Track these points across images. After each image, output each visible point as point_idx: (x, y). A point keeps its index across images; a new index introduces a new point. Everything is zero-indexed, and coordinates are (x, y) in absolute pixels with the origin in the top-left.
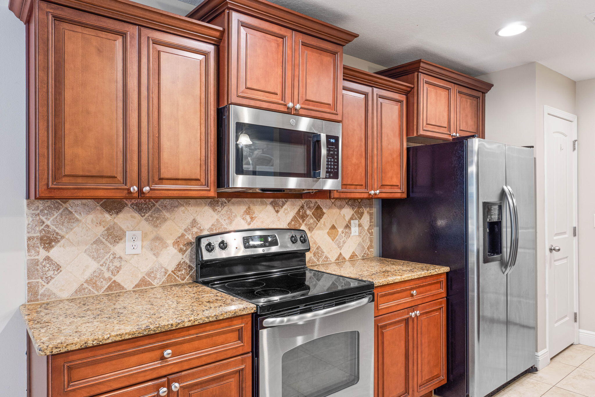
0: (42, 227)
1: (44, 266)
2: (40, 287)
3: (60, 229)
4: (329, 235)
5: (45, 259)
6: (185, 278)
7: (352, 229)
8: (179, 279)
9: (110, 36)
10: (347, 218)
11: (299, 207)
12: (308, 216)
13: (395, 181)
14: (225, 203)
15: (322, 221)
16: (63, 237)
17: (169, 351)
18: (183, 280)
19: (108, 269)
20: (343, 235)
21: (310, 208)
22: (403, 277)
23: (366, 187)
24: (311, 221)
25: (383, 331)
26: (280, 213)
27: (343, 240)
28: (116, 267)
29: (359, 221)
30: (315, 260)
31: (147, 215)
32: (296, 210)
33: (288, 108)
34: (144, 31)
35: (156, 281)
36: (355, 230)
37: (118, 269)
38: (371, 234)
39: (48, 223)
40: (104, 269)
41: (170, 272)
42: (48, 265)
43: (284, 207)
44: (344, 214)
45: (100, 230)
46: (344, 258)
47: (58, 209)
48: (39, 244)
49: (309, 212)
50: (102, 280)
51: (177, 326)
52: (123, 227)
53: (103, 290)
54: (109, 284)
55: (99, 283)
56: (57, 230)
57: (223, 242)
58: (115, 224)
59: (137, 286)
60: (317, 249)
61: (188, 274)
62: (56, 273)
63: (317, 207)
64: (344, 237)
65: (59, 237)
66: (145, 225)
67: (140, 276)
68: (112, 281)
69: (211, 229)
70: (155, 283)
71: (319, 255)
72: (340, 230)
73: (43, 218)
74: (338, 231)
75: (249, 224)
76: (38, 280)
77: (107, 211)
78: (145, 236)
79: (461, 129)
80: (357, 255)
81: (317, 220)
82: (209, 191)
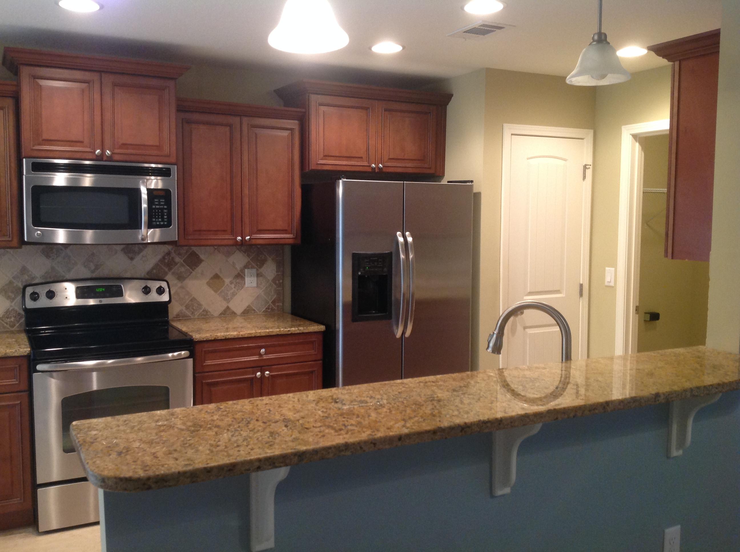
4: (209, 286)
6: (15, 325)
7: (246, 278)
8: (8, 326)
10: (239, 266)
11: (163, 254)
12: (176, 264)
14: (61, 250)
15: (199, 269)
18: (12, 327)
20: (233, 286)
21: (179, 254)
23: (231, 233)
24: (183, 269)
25: (212, 389)
26: (135, 260)
27: (232, 291)
29: (257, 270)
30: (188, 313)
32: (159, 257)
36: (251, 281)
38: (279, 285)
43: (142, 254)
44: (233, 263)
46: (234, 313)
49: (177, 259)
57: (50, 292)
60: (191, 300)
61: (17, 322)
63: (191, 255)
64: (234, 289)
69: (44, 277)
71: (194, 308)
72: (227, 281)
74: (224, 282)
75: (93, 272)
79: (390, 157)
80: (254, 310)
81: (191, 268)
82: (11, 241)
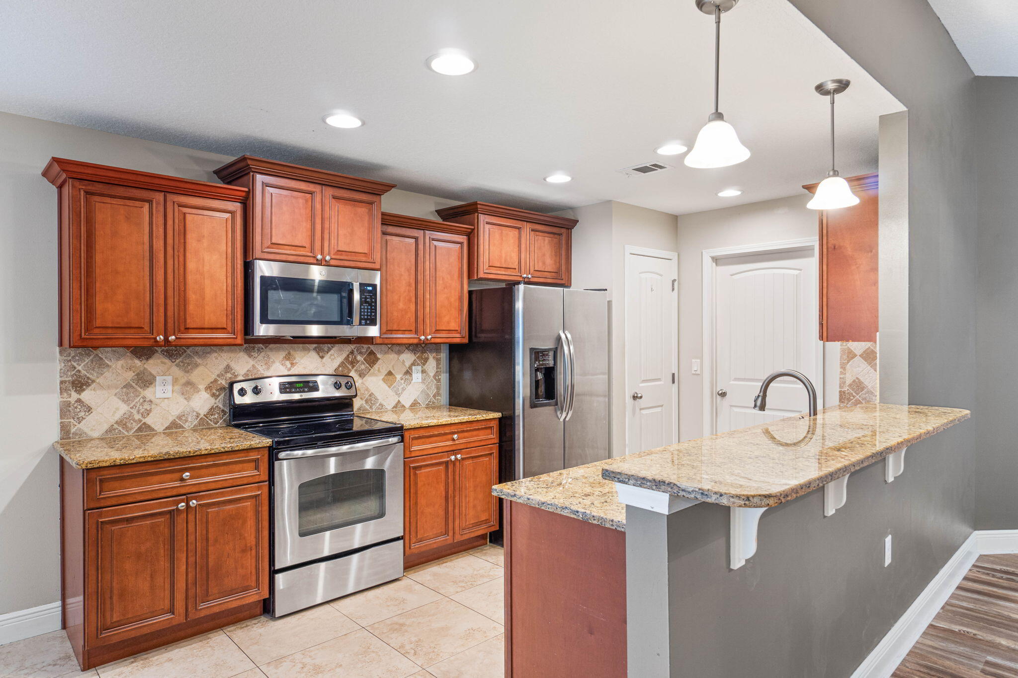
0: (74, 372)
1: (76, 408)
2: (72, 427)
3: (91, 374)
4: (384, 382)
5: (76, 401)
6: (218, 422)
7: (413, 375)
8: (212, 423)
9: (137, 203)
10: (408, 364)
11: (347, 353)
12: (358, 362)
13: (453, 325)
14: (262, 349)
15: (376, 367)
16: (93, 381)
17: (188, 474)
18: (216, 424)
19: (138, 412)
20: (403, 381)
21: (361, 353)
22: (440, 421)
23: (416, 332)
24: (363, 367)
25: (417, 472)
26: (325, 359)
27: (402, 386)
28: (146, 409)
29: (422, 367)
30: (368, 407)
31: (177, 361)
32: (344, 355)
33: (317, 260)
34: (170, 197)
35: (187, 424)
36: (417, 376)
37: (148, 412)
38: (439, 381)
39: (80, 368)
40: (134, 411)
41: (202, 416)
42: (79, 407)
43: (330, 353)
44: (403, 360)
45: (130, 375)
46: (403, 406)
47: (89, 355)
48: (71, 388)
49: (359, 358)
50: (132, 421)
51: (194, 453)
52: (154, 372)
53: (133, 432)
54: (139, 425)
55: (129, 425)
56: (88, 375)
57: (256, 387)
58: (145, 369)
59: (167, 428)
60: (370, 395)
61: (221, 418)
62: (87, 414)
63: (370, 353)
64: (403, 384)
65: (90, 381)
66: (176, 371)
67: (171, 419)
68: (142, 423)
69: (246, 375)
70: (186, 426)
71: (373, 402)
72: (398, 377)
73: (75, 364)
74: (396, 378)
75: (289, 370)
76: (70, 420)
77: (137, 357)
78: (175, 381)
79: (536, 269)
80: (419, 403)
81: (370, 366)
82: (236, 338)
